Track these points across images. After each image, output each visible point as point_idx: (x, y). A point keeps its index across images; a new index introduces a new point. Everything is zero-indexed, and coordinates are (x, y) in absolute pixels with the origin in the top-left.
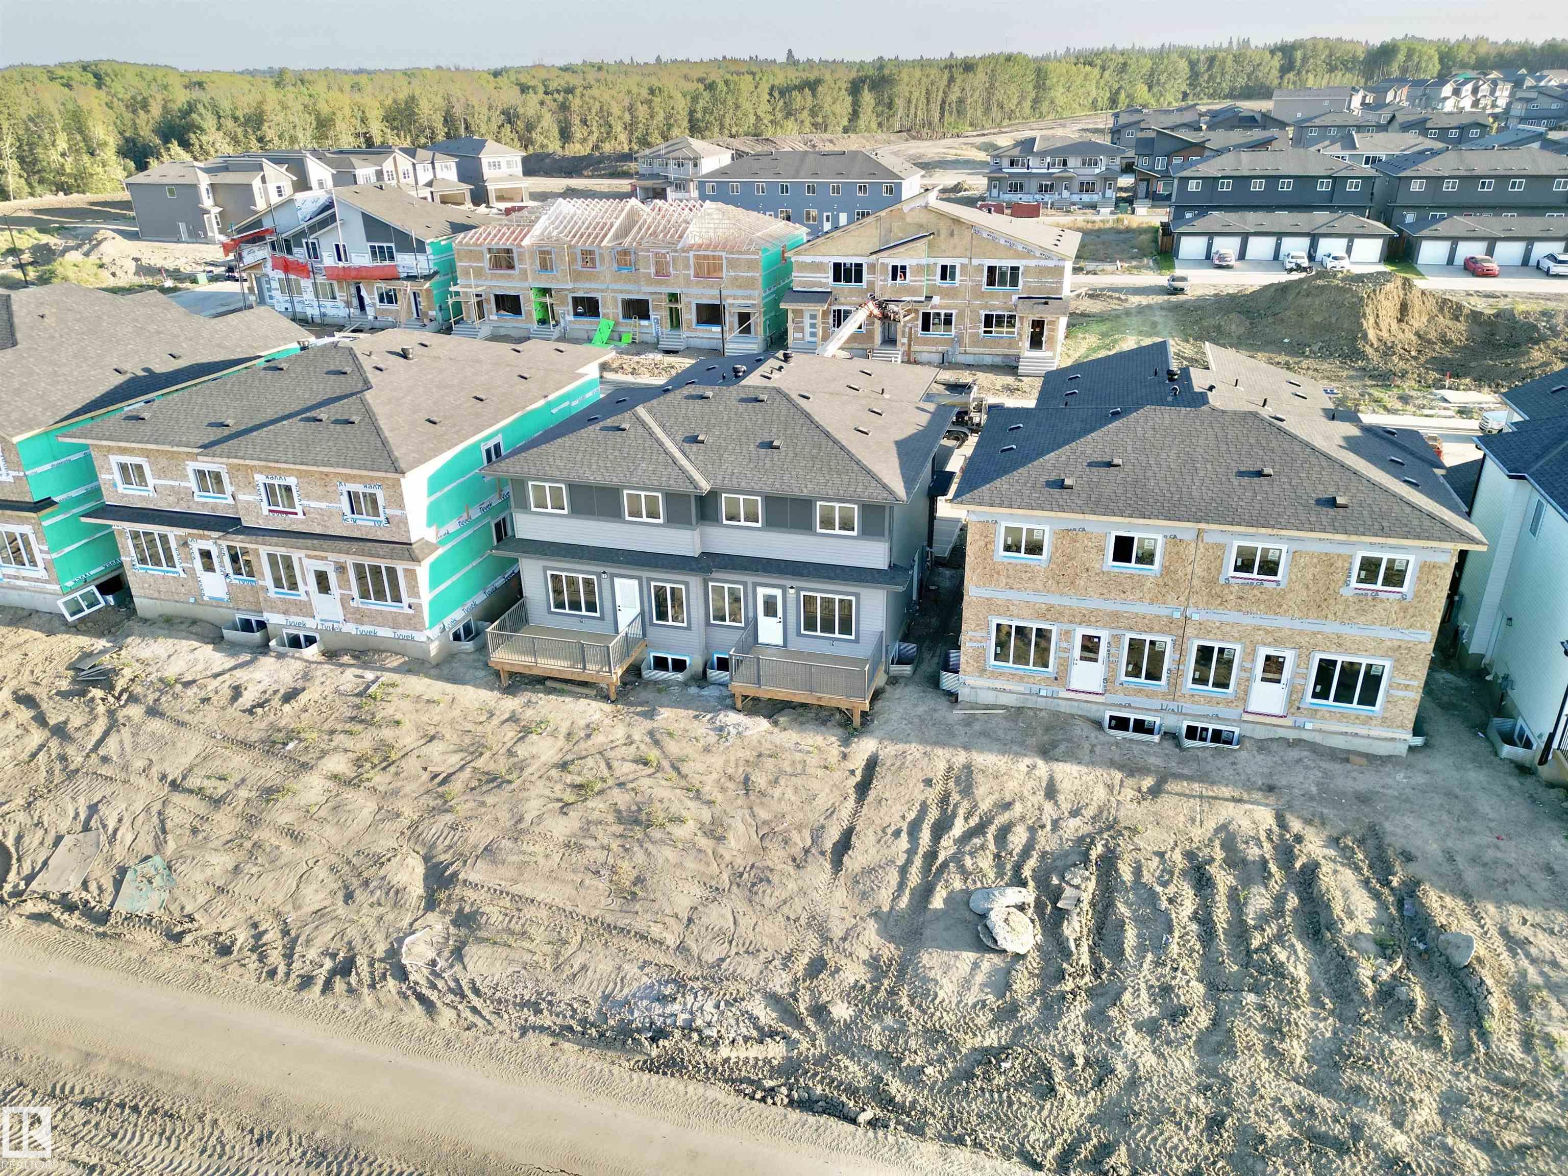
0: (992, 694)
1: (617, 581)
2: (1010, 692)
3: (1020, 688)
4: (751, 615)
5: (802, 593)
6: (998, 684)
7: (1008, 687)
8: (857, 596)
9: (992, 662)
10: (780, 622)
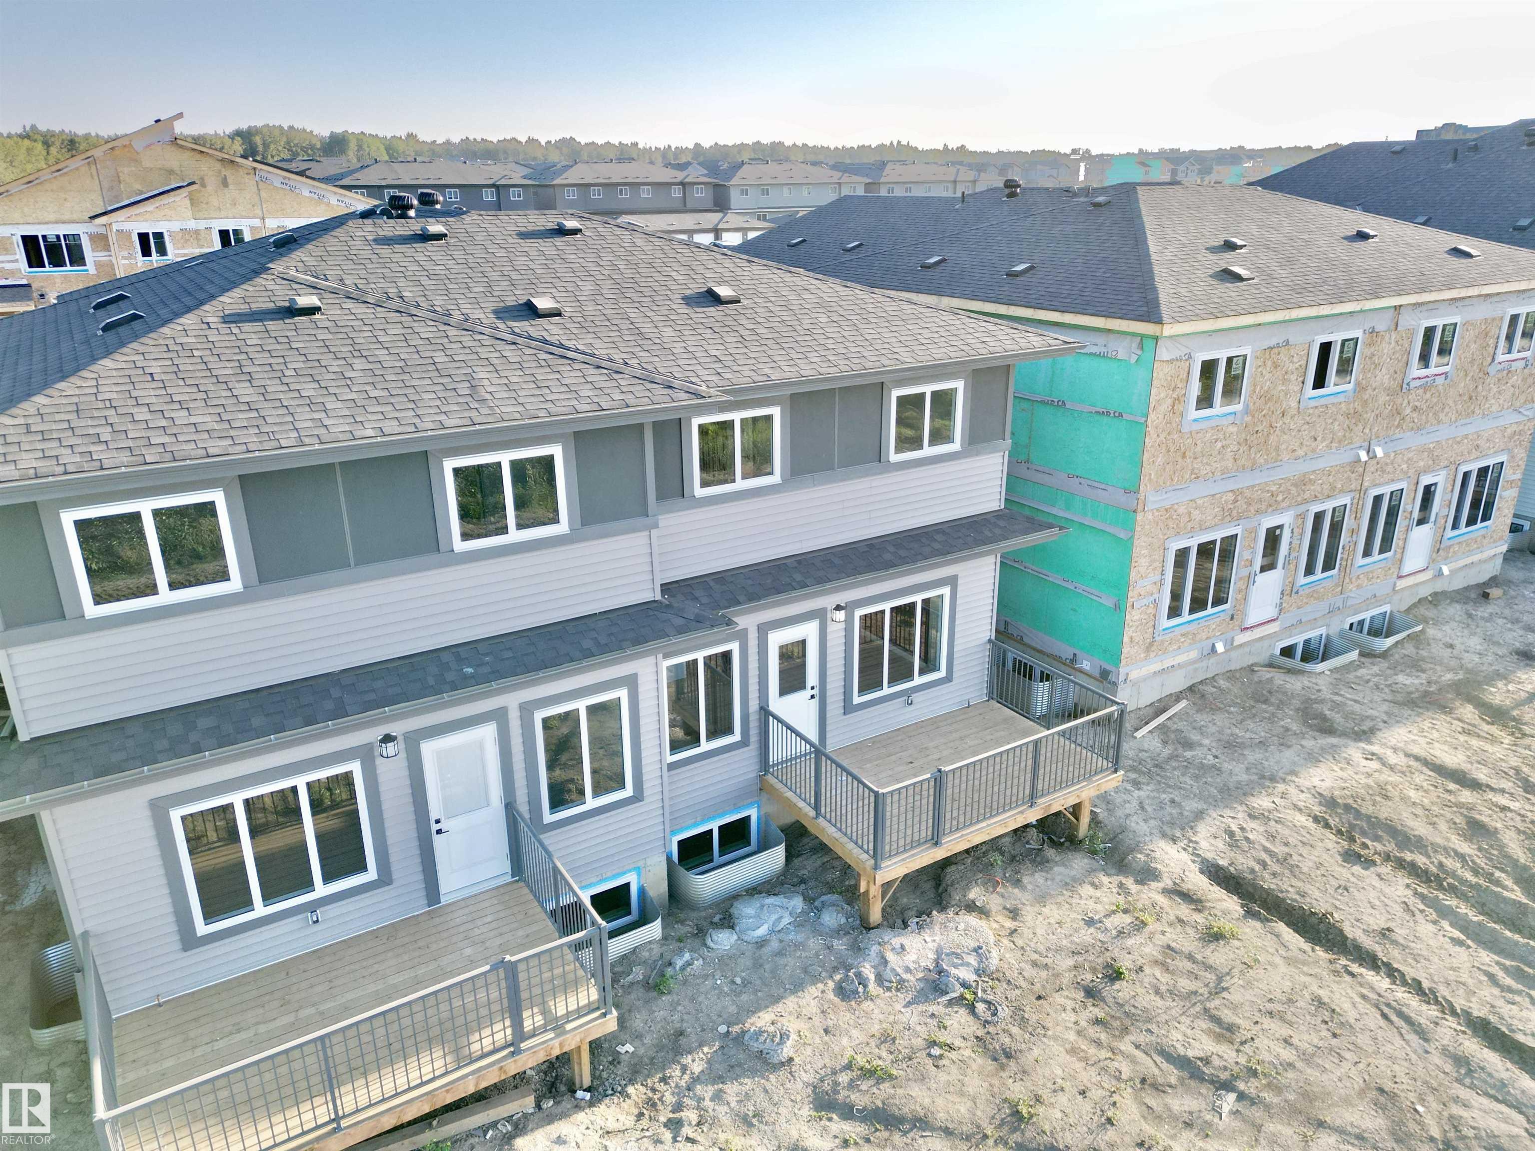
0: (1158, 681)
1: (430, 747)
2: (1180, 667)
3: (1192, 654)
4: (755, 704)
5: (858, 613)
6: (1167, 662)
7: (1177, 660)
8: (953, 582)
9: (1164, 623)
10: (812, 697)
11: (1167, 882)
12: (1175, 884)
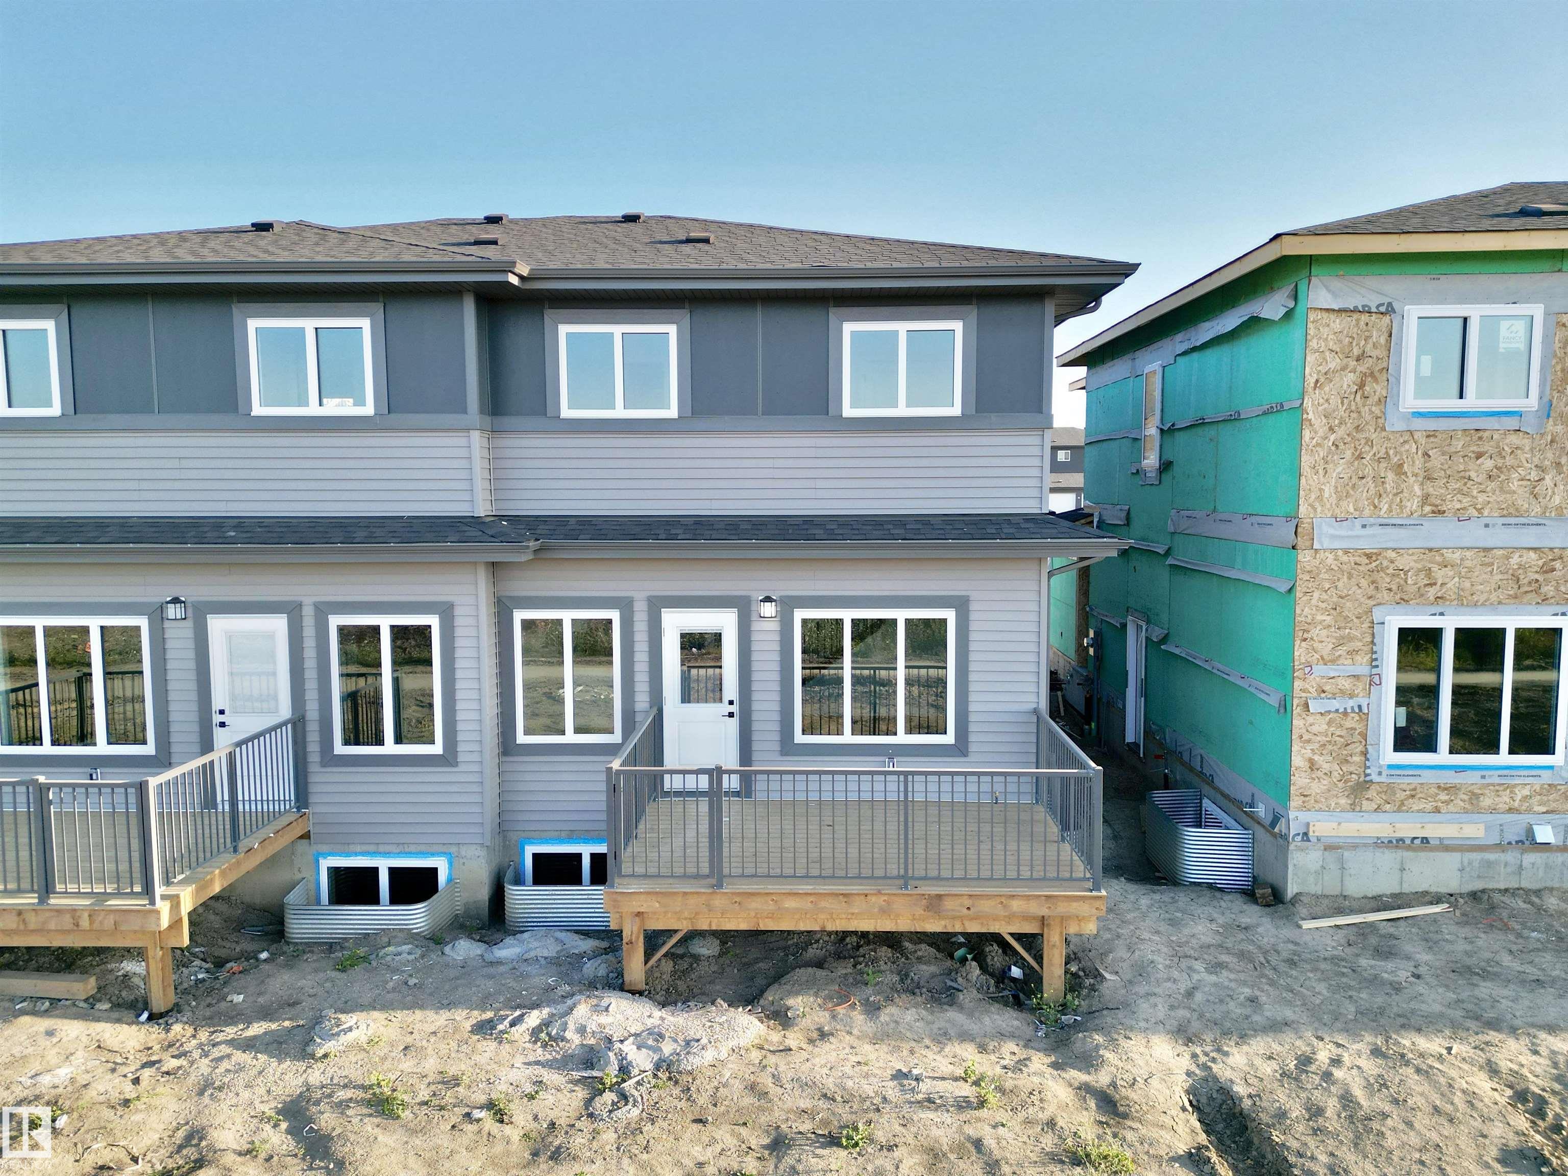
0: (1388, 859)
1: (217, 625)
2: (1445, 847)
3: (1474, 830)
4: (642, 701)
5: (799, 615)
6: (1408, 828)
7: (1436, 830)
8: (961, 605)
9: (1388, 755)
10: (731, 715)
11: (1102, 1079)
12: (1113, 1084)
